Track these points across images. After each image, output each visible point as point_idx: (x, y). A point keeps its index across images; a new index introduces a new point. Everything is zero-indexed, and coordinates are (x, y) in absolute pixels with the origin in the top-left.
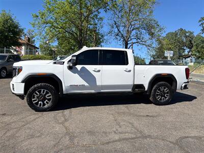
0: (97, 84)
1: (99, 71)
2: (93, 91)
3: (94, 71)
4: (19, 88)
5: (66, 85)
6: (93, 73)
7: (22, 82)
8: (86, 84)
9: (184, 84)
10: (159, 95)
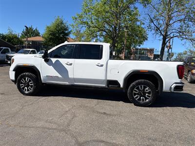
0: (70, 77)
1: (71, 64)
2: (67, 83)
3: (67, 64)
4: (12, 75)
5: (43, 75)
6: (66, 66)
7: (14, 71)
8: (60, 76)
9: (174, 85)
10: (138, 94)
